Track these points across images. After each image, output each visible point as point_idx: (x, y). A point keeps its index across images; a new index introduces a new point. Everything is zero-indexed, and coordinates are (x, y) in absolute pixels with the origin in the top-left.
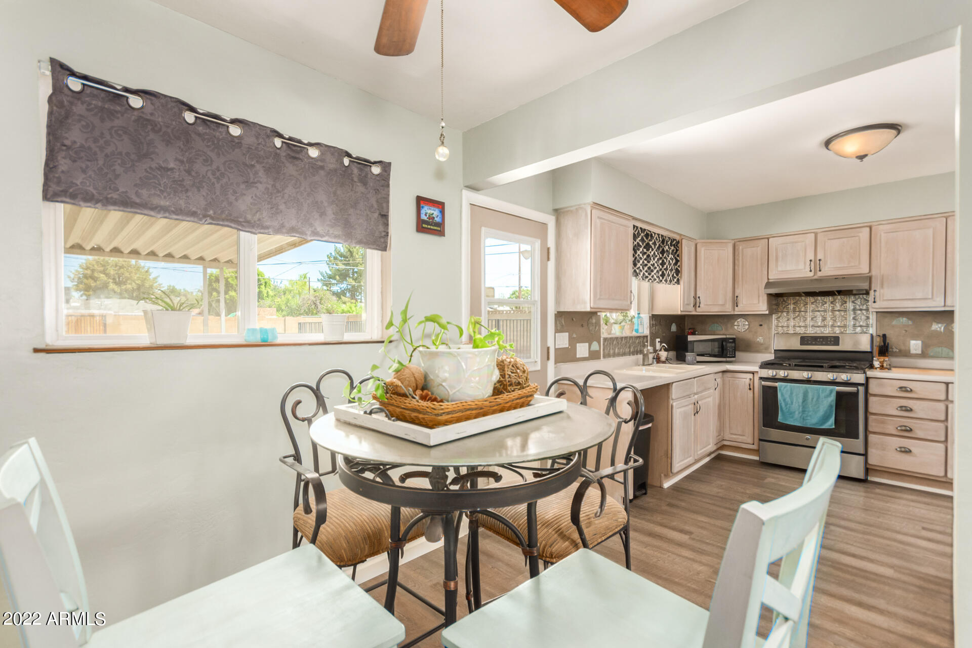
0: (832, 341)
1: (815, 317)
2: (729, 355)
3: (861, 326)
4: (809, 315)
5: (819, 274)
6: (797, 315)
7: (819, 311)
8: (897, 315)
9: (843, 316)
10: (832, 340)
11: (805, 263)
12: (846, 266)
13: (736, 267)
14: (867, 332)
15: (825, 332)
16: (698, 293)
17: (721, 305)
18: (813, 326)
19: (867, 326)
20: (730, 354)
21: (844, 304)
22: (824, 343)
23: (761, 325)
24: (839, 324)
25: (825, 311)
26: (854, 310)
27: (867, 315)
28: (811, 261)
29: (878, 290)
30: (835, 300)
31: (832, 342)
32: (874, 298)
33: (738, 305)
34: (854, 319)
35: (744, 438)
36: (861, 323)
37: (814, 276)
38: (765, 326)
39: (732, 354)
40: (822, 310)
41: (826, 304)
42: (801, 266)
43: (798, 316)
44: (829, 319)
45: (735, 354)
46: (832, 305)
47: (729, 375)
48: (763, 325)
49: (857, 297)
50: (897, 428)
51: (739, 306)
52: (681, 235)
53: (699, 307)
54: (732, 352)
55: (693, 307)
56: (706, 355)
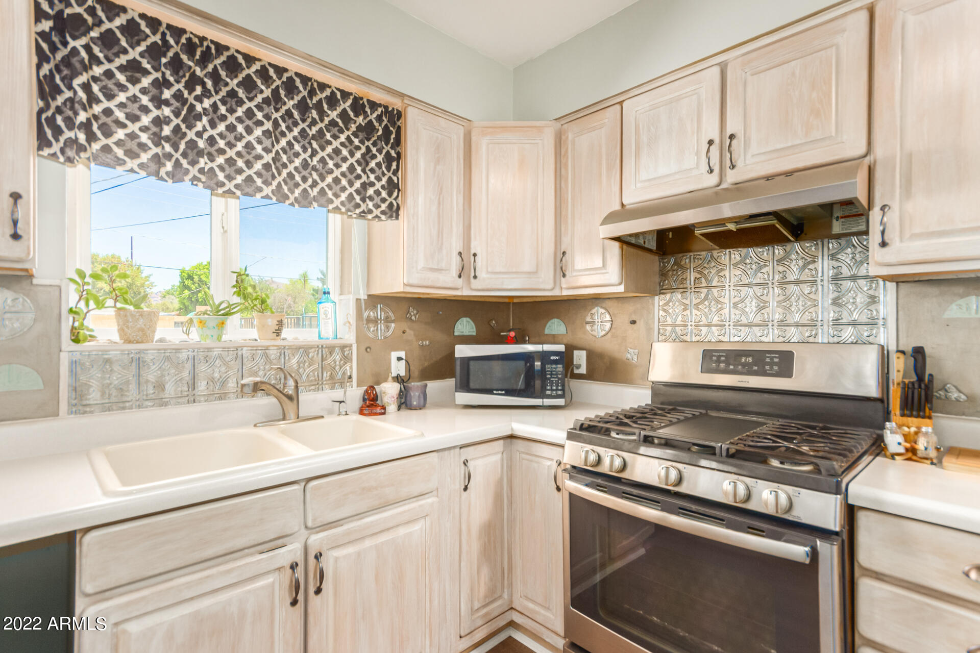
0: (776, 364)
1: (742, 301)
2: (548, 392)
3: (854, 324)
4: (728, 296)
5: (732, 177)
6: (703, 296)
7: (749, 285)
8: (960, 290)
9: (807, 296)
10: (776, 360)
12: (798, 142)
14: (871, 339)
15: (764, 339)
16: (471, 244)
17: (529, 273)
18: (737, 324)
19: (872, 323)
20: (552, 390)
21: (809, 263)
22: (755, 368)
23: (633, 322)
24: (797, 318)
25: (764, 285)
26: (837, 279)
27: (871, 292)
28: (711, 142)
30: (787, 256)
31: (776, 368)
32: (883, 232)
33: (567, 273)
34: (836, 302)
36: (855, 316)
37: (718, 185)
38: (641, 324)
39: (557, 390)
40: (758, 281)
41: (766, 266)
42: (690, 161)
43: (706, 298)
44: (773, 304)
45: (563, 390)
46: (781, 269)
47: (520, 445)
48: (638, 322)
49: (843, 241)
51: (568, 276)
52: (402, 96)
53: (475, 277)
54: (557, 386)
55: (461, 279)
56: (497, 390)
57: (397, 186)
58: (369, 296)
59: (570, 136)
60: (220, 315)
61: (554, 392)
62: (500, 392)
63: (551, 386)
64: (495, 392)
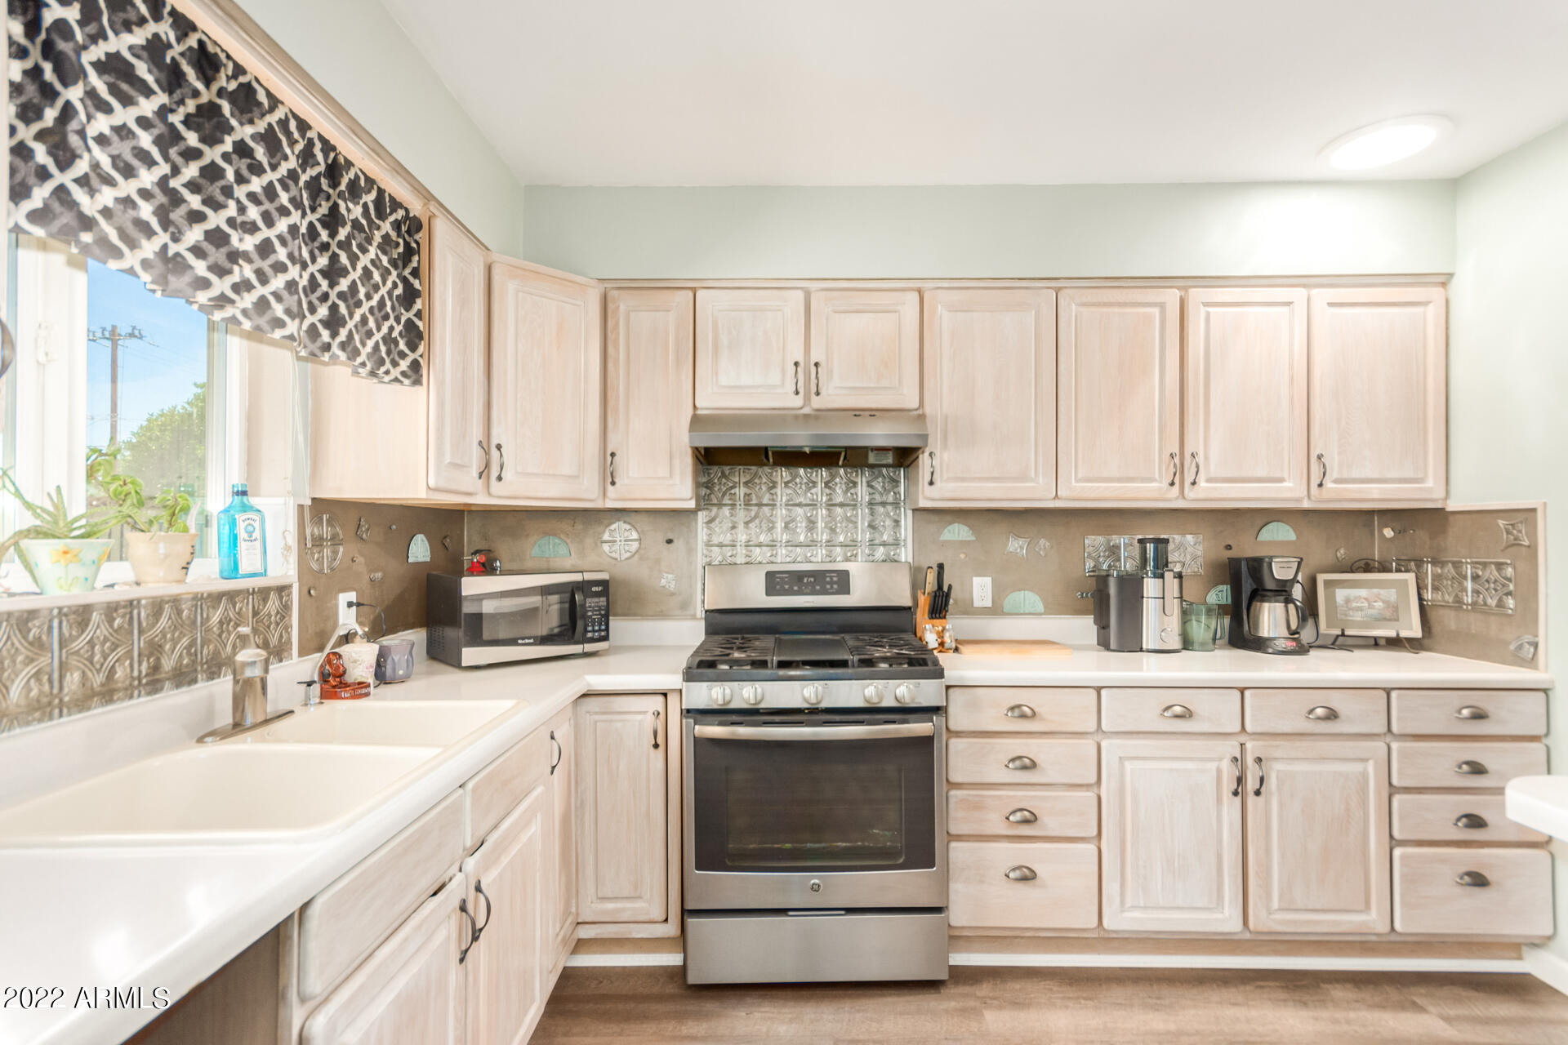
0: (835, 583)
1: (793, 520)
2: (590, 635)
3: (884, 544)
4: (781, 513)
5: (817, 403)
6: (753, 514)
7: (799, 505)
8: (949, 518)
9: (848, 520)
10: (835, 579)
11: (783, 370)
12: (872, 385)
13: (610, 365)
14: (896, 557)
15: (813, 559)
16: (495, 431)
17: (570, 477)
18: (789, 544)
19: (896, 544)
20: (594, 631)
21: (851, 488)
22: (818, 588)
23: (670, 541)
24: (841, 538)
25: (813, 505)
26: (871, 504)
27: (896, 517)
28: (796, 364)
29: (938, 453)
30: (833, 477)
31: (835, 586)
32: (932, 473)
33: (616, 480)
34: (872, 526)
35: (638, 904)
36: (885, 537)
37: (801, 408)
38: (679, 544)
39: (600, 630)
40: (808, 502)
41: (814, 487)
42: (775, 378)
43: (756, 517)
44: (820, 525)
45: (607, 629)
46: (828, 491)
47: (593, 704)
48: (675, 541)
49: (876, 471)
50: (1008, 818)
51: (617, 485)
52: (427, 196)
53: (500, 478)
54: (600, 625)
55: (481, 480)
56: (523, 639)
57: (420, 336)
58: (314, 499)
59: (622, 308)
60: (74, 538)
61: (596, 634)
62: (527, 641)
63: (593, 626)
64: (520, 641)
